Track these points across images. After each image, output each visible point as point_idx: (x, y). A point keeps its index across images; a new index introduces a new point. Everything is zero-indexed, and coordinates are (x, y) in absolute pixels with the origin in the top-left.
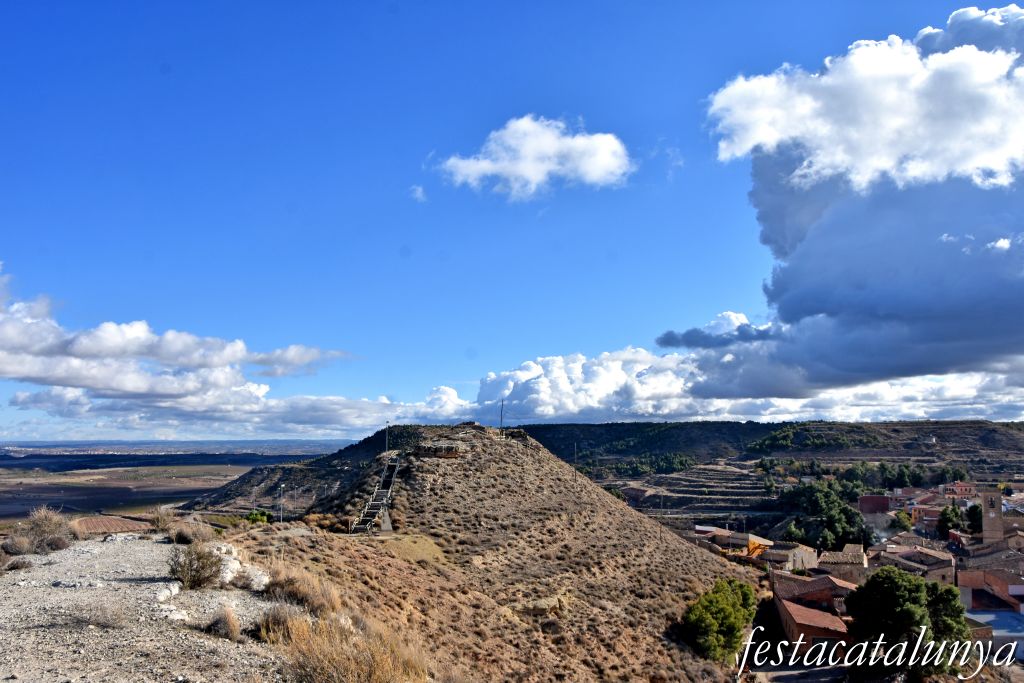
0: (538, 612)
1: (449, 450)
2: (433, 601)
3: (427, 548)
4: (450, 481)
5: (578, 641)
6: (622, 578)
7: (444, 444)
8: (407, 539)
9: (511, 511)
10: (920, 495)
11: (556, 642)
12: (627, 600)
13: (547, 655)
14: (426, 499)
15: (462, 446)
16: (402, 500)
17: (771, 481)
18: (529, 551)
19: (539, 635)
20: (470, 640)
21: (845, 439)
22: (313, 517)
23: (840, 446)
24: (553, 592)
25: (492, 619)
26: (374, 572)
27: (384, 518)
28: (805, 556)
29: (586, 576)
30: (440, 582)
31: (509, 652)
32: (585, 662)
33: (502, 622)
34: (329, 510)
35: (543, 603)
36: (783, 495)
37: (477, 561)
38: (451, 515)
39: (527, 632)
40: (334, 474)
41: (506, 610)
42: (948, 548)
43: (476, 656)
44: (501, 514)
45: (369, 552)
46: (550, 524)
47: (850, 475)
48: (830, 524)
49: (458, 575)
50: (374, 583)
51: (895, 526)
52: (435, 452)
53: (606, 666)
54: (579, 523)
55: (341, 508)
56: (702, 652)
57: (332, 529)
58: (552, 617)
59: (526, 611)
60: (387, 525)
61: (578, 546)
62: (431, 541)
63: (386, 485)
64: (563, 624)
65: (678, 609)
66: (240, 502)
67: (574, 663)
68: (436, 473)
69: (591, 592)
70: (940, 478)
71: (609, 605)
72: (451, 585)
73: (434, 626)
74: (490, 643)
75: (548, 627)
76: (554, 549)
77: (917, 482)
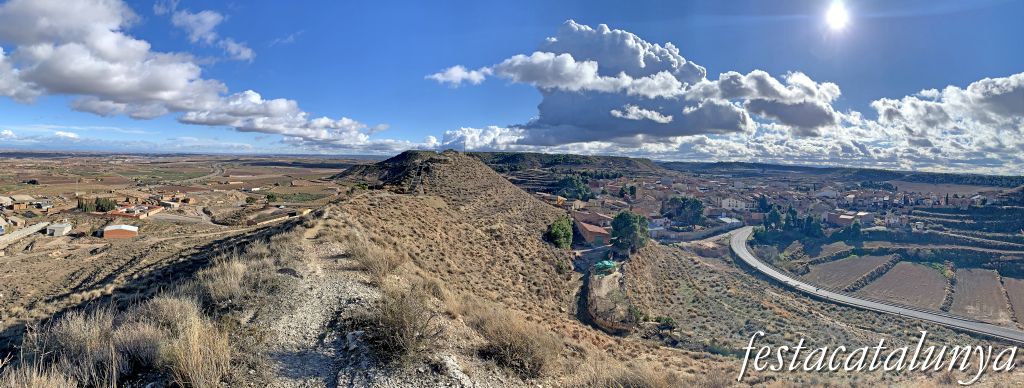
0: (492, 231)
1: (445, 160)
2: (449, 227)
3: (441, 203)
4: (446, 174)
5: (511, 243)
6: (520, 215)
7: (442, 158)
8: (431, 198)
9: (472, 186)
10: (610, 182)
11: (502, 244)
12: (524, 224)
13: (500, 251)
14: (437, 181)
15: (450, 160)
16: (426, 180)
17: (556, 175)
18: (482, 203)
19: (494, 242)
20: (467, 246)
21: (582, 161)
22: (387, 186)
23: (580, 164)
24: (497, 222)
25: (474, 235)
26: (422, 214)
27: (420, 188)
28: (579, 204)
29: (507, 214)
30: (449, 219)
31: (484, 251)
32: (515, 253)
33: (478, 237)
34: (394, 184)
35: (494, 227)
36: (561, 181)
37: (462, 208)
38: (448, 188)
39: (490, 240)
40: (386, 168)
41: (478, 231)
42: (625, 201)
43: (472, 254)
44: (468, 188)
45: (417, 204)
46: (489, 192)
47: (584, 174)
48: (580, 191)
49: (455, 214)
50: (423, 219)
51: (603, 192)
52: (439, 161)
53: (524, 254)
54: (500, 191)
55: (399, 183)
56: (557, 245)
57: (396, 192)
58: (498, 233)
59: (487, 231)
60: (422, 192)
61: (501, 201)
62: (441, 199)
63: (419, 174)
64: (503, 235)
65: (545, 228)
66: (350, 177)
67: (511, 253)
68: (439, 169)
69: (510, 221)
70: (615, 176)
71: (518, 226)
72: (454, 220)
73: (451, 240)
74: (476, 247)
75: (497, 237)
76: (491, 203)
77: (608, 177)
